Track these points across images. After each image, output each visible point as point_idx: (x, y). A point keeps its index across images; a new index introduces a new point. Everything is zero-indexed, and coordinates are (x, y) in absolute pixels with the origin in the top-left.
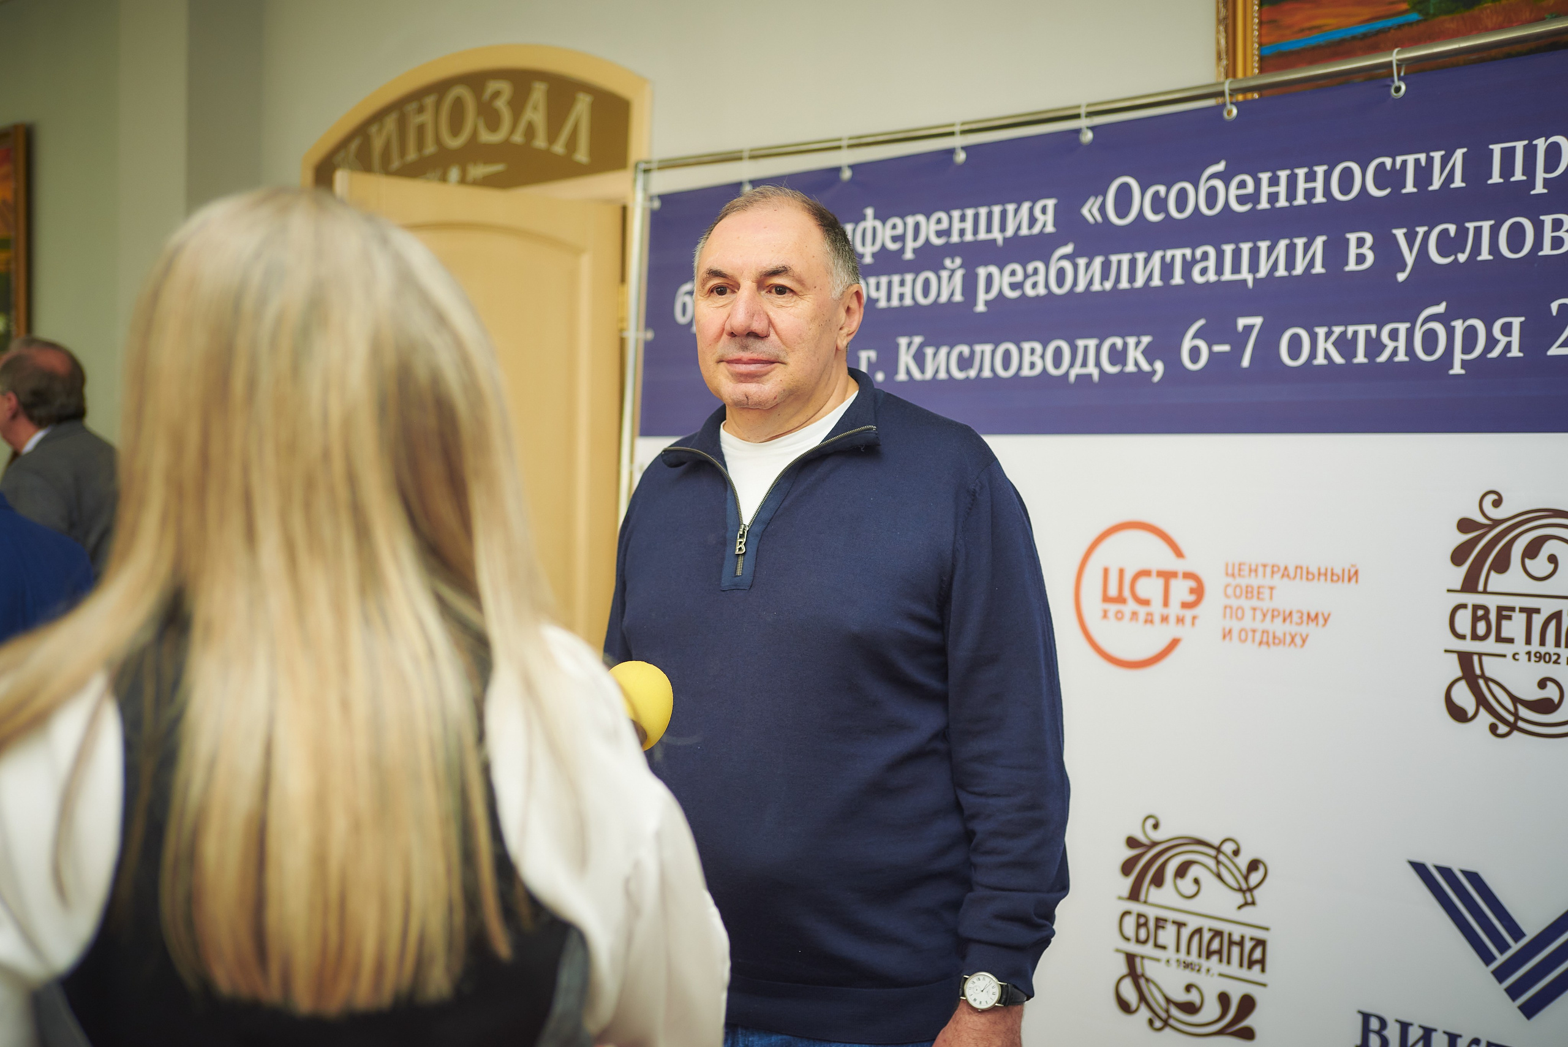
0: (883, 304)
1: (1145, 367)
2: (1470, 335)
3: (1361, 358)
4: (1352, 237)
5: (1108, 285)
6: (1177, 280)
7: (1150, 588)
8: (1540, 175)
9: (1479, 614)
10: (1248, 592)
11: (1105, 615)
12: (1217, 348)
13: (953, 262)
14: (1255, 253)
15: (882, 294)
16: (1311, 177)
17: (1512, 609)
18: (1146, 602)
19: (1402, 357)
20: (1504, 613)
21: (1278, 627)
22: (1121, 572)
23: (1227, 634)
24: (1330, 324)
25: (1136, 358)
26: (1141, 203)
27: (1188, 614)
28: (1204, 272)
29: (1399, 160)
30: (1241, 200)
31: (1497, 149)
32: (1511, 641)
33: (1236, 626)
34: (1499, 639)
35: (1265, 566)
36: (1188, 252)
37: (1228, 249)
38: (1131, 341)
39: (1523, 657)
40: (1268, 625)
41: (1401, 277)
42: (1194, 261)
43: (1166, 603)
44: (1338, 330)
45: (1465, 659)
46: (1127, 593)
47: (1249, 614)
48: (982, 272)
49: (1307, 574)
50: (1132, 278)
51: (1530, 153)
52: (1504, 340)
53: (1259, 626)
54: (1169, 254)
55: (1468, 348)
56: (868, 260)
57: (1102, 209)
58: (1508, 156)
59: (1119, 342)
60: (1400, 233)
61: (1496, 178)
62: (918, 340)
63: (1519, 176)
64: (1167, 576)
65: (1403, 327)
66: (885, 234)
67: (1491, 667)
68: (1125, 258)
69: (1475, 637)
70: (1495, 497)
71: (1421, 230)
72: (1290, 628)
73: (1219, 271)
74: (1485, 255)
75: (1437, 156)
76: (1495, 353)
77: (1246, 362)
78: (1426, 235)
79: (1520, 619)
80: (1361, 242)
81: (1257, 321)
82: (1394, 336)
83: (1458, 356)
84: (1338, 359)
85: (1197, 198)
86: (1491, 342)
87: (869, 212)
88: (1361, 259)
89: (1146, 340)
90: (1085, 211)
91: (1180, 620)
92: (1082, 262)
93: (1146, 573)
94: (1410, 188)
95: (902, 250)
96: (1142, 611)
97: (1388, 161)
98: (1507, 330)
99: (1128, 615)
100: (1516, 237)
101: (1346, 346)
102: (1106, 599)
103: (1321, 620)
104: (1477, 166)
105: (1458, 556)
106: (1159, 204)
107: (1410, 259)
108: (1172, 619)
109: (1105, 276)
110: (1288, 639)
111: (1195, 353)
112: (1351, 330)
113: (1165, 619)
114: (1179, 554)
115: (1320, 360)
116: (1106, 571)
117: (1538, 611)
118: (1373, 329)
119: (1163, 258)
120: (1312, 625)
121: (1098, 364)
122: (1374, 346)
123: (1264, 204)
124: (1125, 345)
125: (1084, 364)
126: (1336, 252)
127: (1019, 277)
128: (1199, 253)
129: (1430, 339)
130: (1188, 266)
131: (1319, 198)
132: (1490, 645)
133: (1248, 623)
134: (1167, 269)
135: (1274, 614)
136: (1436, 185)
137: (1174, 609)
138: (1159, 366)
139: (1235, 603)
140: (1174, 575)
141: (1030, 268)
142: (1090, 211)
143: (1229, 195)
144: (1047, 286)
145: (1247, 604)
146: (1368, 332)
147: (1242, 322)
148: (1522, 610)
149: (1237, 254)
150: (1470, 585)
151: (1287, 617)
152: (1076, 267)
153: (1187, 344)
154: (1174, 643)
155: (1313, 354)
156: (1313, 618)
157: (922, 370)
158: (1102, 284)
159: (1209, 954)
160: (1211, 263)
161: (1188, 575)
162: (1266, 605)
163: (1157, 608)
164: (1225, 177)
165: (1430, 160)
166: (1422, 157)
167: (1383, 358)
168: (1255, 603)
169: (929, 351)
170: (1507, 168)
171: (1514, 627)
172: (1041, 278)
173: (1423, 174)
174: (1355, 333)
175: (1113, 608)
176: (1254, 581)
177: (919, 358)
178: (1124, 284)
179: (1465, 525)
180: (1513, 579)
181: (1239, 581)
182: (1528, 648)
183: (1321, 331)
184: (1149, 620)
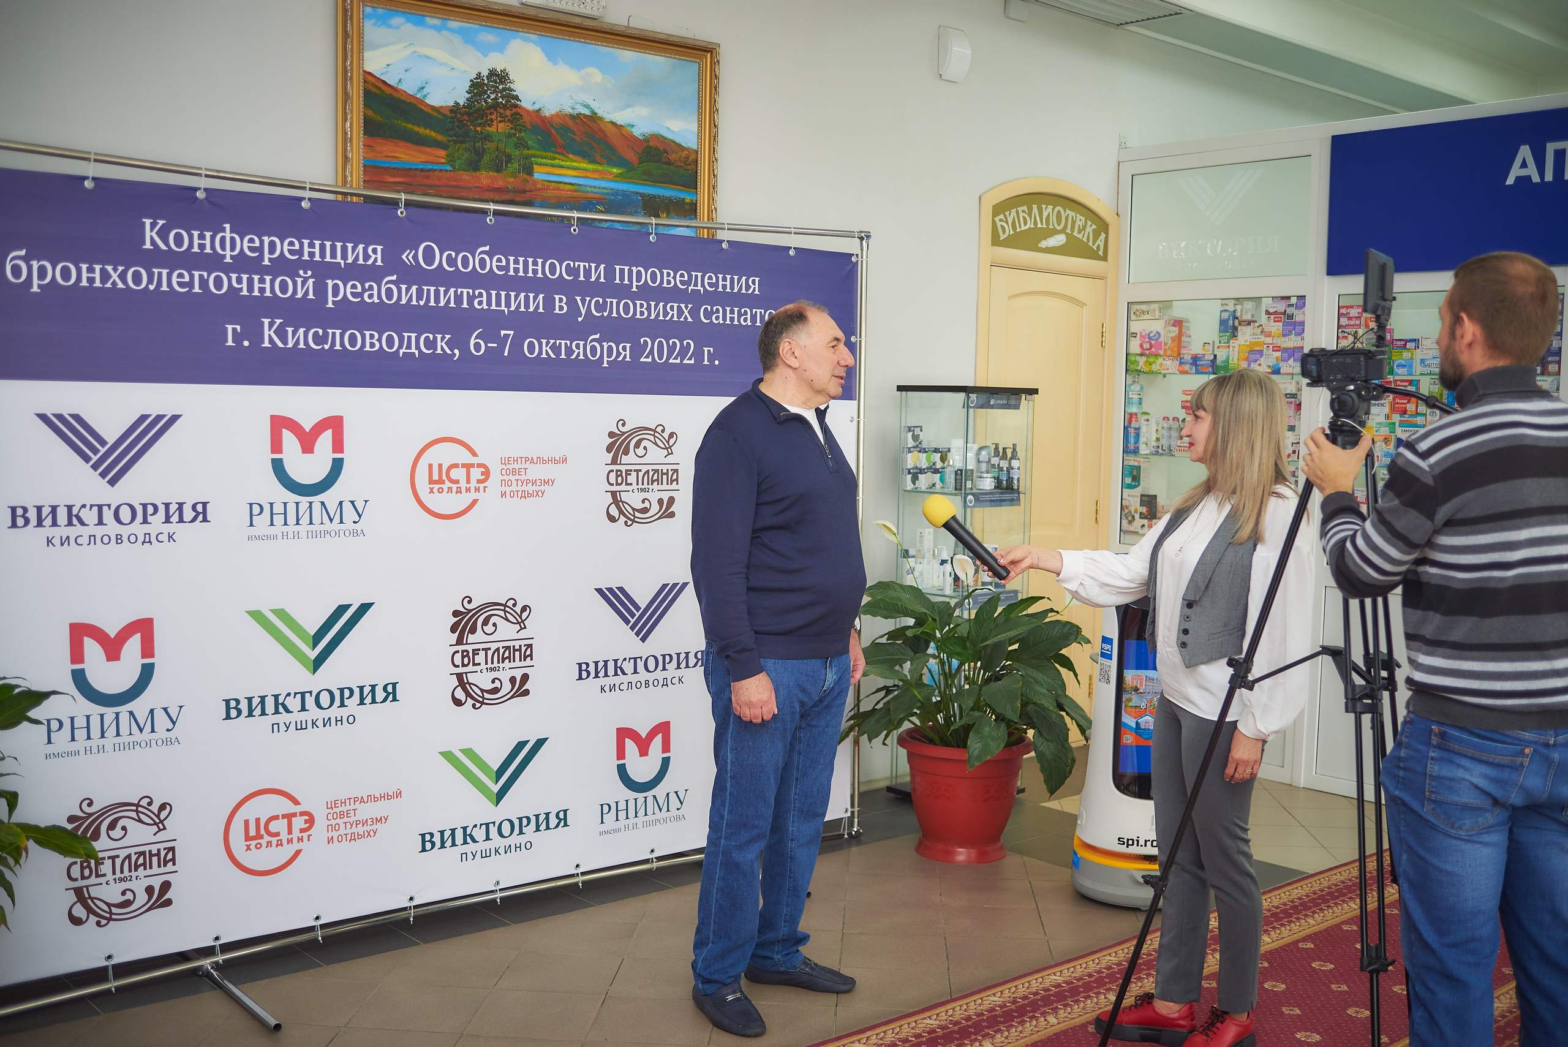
0: (245, 292)
1: (449, 352)
2: (610, 348)
3: (563, 356)
4: (557, 297)
5: (422, 303)
6: (465, 305)
7: (458, 474)
8: (635, 283)
9: (619, 473)
10: (514, 472)
11: (432, 491)
12: (489, 345)
13: (305, 273)
14: (508, 297)
15: (245, 285)
16: (535, 263)
17: (631, 470)
18: (457, 482)
19: (581, 357)
20: (628, 473)
21: (530, 488)
22: (440, 466)
23: (504, 494)
24: (548, 339)
25: (441, 345)
26: (440, 259)
27: (481, 486)
28: (480, 303)
29: (577, 264)
30: (499, 268)
31: (617, 267)
32: (631, 484)
33: (508, 490)
34: (627, 484)
35: (521, 458)
36: (471, 291)
37: (494, 293)
38: (439, 336)
39: (636, 491)
40: (524, 488)
41: (580, 319)
42: (474, 297)
43: (468, 482)
44: (552, 341)
45: (614, 494)
46: (444, 477)
47: (514, 483)
48: (330, 283)
49: (542, 461)
50: (437, 300)
51: (630, 272)
52: (623, 353)
53: (520, 489)
54: (459, 290)
55: (610, 355)
56: (228, 260)
57: (415, 257)
58: (622, 271)
59: (431, 336)
60: (578, 298)
61: (617, 281)
62: (278, 321)
63: (626, 282)
64: (468, 466)
65: (582, 343)
66: (244, 244)
67: (625, 497)
68: (432, 289)
69: (617, 484)
70: (623, 422)
71: (588, 299)
72: (535, 488)
73: (489, 303)
74: (614, 315)
75: (593, 265)
76: (620, 359)
77: (506, 354)
78: (590, 301)
79: (634, 474)
80: (561, 300)
81: (512, 333)
82: (578, 346)
83: (606, 359)
84: (553, 356)
85: (474, 263)
86: (618, 354)
87: (227, 226)
88: (561, 308)
89: (448, 337)
90: (404, 257)
91: (477, 490)
92: (404, 287)
93: (456, 466)
94: (582, 278)
95: (261, 257)
96: (454, 486)
97: (572, 264)
98: (624, 349)
99: (446, 490)
100: (626, 308)
101: (556, 349)
102: (431, 482)
103: (551, 483)
104: (610, 274)
105: (609, 449)
106: (451, 261)
107: (583, 312)
108: (473, 490)
109: (419, 298)
110: (535, 494)
111: (477, 347)
112: (558, 342)
113: (468, 490)
114: (474, 454)
115: (544, 355)
116: (430, 466)
117: (640, 470)
118: (568, 342)
119: (456, 292)
120: (546, 486)
121: (418, 347)
122: (570, 352)
123: (512, 273)
124: (435, 338)
125: (409, 347)
126: (549, 303)
127: (359, 290)
128: (477, 292)
129: (593, 349)
130: (471, 299)
131: (540, 275)
132: (623, 487)
133: (514, 488)
134: (458, 299)
135: (528, 481)
136: (593, 279)
137: (473, 484)
138: (456, 352)
139: (506, 478)
140: (472, 465)
141: (367, 285)
142: (407, 257)
143: (493, 264)
144: (379, 297)
145: (513, 478)
146: (566, 344)
147: (503, 332)
148: (635, 471)
149: (498, 296)
150: (614, 461)
151: (534, 483)
152: (399, 290)
153: (472, 342)
154: (475, 502)
155: (540, 352)
156: (546, 482)
157: (285, 342)
158: (417, 301)
159: (504, 660)
160: (484, 299)
161: (480, 465)
162: (523, 478)
163: (463, 484)
164: (491, 254)
165: (590, 267)
166: (587, 264)
167: (573, 357)
168: (517, 477)
169: (290, 330)
170: (622, 278)
171: (632, 479)
172: (375, 292)
173: (588, 273)
174: (560, 343)
175: (436, 487)
176: (516, 466)
177: (281, 333)
178: (432, 303)
179: (611, 435)
180: (631, 458)
181: (508, 466)
182: (638, 487)
183: (544, 341)
184: (459, 491)
